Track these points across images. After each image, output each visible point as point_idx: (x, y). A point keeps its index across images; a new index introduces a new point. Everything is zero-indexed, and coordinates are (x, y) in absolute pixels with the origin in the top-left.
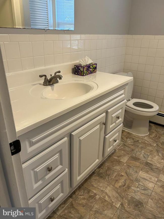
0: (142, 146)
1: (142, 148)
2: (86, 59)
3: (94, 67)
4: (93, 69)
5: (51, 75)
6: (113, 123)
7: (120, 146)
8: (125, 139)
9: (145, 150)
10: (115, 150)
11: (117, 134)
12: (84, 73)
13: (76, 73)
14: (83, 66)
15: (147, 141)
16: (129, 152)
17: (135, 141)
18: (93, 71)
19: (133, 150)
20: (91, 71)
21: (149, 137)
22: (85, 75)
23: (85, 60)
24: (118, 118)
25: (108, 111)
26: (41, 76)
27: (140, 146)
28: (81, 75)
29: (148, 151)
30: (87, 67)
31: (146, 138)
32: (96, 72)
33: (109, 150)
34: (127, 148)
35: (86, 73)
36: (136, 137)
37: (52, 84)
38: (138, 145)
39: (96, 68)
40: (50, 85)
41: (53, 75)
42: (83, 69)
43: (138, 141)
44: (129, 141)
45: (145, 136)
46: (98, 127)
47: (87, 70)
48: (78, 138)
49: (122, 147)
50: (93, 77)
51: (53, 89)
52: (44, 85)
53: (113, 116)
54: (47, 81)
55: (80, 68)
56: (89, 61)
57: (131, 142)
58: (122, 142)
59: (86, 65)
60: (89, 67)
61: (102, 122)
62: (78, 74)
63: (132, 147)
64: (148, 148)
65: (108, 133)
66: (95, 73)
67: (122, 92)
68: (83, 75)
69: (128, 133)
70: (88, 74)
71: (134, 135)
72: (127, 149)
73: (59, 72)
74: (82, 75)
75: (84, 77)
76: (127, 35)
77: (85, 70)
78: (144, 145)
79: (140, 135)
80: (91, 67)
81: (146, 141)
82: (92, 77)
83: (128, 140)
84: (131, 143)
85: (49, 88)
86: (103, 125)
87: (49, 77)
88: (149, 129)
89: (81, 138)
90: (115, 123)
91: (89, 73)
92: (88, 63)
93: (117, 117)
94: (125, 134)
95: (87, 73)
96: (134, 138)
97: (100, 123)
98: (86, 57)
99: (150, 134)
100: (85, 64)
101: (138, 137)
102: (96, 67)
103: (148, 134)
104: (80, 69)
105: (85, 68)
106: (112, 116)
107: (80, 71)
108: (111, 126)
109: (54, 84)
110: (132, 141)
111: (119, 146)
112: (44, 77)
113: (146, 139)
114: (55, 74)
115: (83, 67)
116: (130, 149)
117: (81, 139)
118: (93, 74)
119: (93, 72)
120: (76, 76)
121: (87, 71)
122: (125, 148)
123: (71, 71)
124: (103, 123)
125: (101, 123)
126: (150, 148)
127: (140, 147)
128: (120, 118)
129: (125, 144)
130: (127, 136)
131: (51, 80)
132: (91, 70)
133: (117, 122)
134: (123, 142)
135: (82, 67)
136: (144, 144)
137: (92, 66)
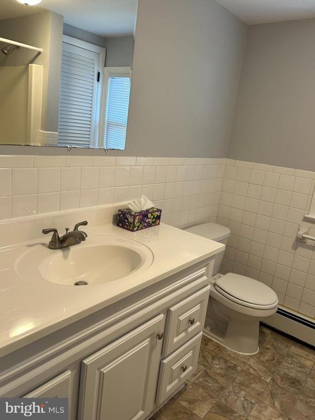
0: (241, 379)
1: (241, 384)
2: (142, 200)
3: (155, 216)
4: (153, 219)
5: (67, 230)
6: (182, 333)
7: (198, 376)
8: (210, 360)
9: (248, 390)
10: (186, 385)
11: (190, 354)
12: (135, 227)
13: (120, 225)
14: (133, 213)
15: (253, 369)
16: (214, 393)
17: (229, 367)
18: (153, 222)
19: (222, 388)
20: (148, 223)
21: (259, 359)
22: (137, 230)
23: (140, 203)
24: (192, 322)
25: (171, 309)
26: (45, 232)
27: (239, 378)
28: (129, 230)
29: (253, 394)
30: (141, 217)
31: (251, 362)
32: (159, 224)
33: (169, 388)
34: (210, 383)
35: (138, 227)
36: (232, 357)
37: (67, 247)
38: (234, 376)
39: (159, 217)
40: (61, 248)
41: (71, 230)
42: (132, 220)
43: (235, 366)
44: (217, 365)
45: (249, 356)
46: (146, 344)
47: (142, 221)
48: (97, 371)
49: (201, 379)
50: (152, 233)
51: (66, 257)
52: (50, 248)
53: (182, 318)
54: (57, 241)
55: (128, 216)
56: (147, 204)
57: (221, 368)
58: (203, 367)
59: (140, 213)
60: (144, 215)
61: (156, 333)
62: (123, 227)
63: (222, 380)
64: (253, 385)
65: (168, 354)
66: (156, 227)
67: (203, 271)
68: (133, 231)
69: (218, 346)
70: (142, 229)
71: (228, 352)
72: (210, 385)
73: (85, 223)
74: (131, 229)
75: (135, 233)
76: (226, 159)
77: (136, 221)
78: (247, 377)
79: (241, 353)
80: (149, 215)
81: (251, 369)
82: (149, 233)
83: (214, 362)
84: (220, 371)
85: (59, 253)
86: (156, 340)
87: (61, 234)
88: (259, 341)
89: (105, 370)
90: (185, 333)
91: (145, 226)
92: (145, 209)
93: (190, 320)
94: (210, 347)
95: (141, 226)
96: (228, 358)
97: (151, 336)
98: (143, 196)
99: (261, 353)
100: (139, 210)
101: (237, 357)
102: (160, 215)
103: (256, 353)
104: (127, 219)
105: (138, 217)
106: (179, 318)
107: (128, 221)
108: (176, 340)
109: (70, 247)
110: (223, 366)
111: (196, 375)
112: (52, 233)
113: (251, 364)
114: (77, 227)
115: (133, 215)
116: (217, 385)
117: (104, 372)
118: (152, 228)
119: (153, 224)
120: (120, 229)
121: (141, 223)
122: (207, 381)
123: (111, 219)
124: (158, 335)
125: (153, 334)
126: (258, 387)
127: (237, 381)
128: (196, 322)
129: (208, 371)
130: (213, 354)
131: (65, 238)
132: (149, 221)
133: (190, 330)
134: (205, 366)
135: (131, 215)
136: (247, 375)
137: (152, 215)
